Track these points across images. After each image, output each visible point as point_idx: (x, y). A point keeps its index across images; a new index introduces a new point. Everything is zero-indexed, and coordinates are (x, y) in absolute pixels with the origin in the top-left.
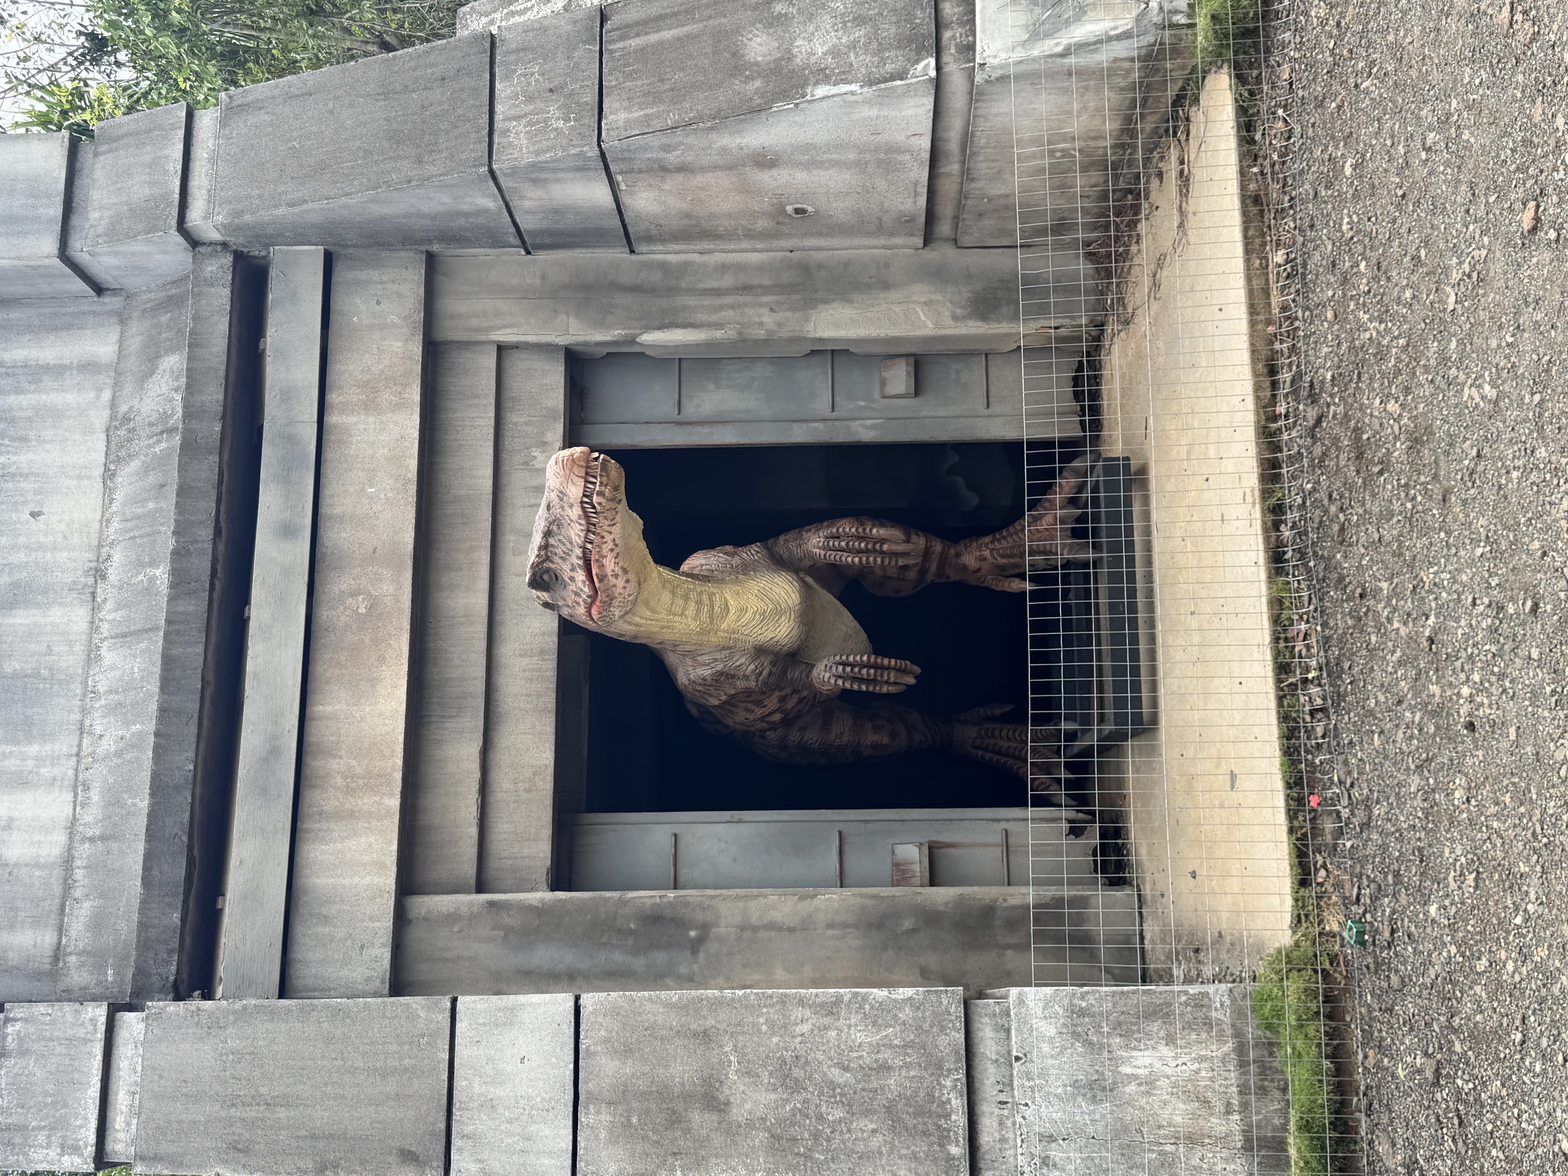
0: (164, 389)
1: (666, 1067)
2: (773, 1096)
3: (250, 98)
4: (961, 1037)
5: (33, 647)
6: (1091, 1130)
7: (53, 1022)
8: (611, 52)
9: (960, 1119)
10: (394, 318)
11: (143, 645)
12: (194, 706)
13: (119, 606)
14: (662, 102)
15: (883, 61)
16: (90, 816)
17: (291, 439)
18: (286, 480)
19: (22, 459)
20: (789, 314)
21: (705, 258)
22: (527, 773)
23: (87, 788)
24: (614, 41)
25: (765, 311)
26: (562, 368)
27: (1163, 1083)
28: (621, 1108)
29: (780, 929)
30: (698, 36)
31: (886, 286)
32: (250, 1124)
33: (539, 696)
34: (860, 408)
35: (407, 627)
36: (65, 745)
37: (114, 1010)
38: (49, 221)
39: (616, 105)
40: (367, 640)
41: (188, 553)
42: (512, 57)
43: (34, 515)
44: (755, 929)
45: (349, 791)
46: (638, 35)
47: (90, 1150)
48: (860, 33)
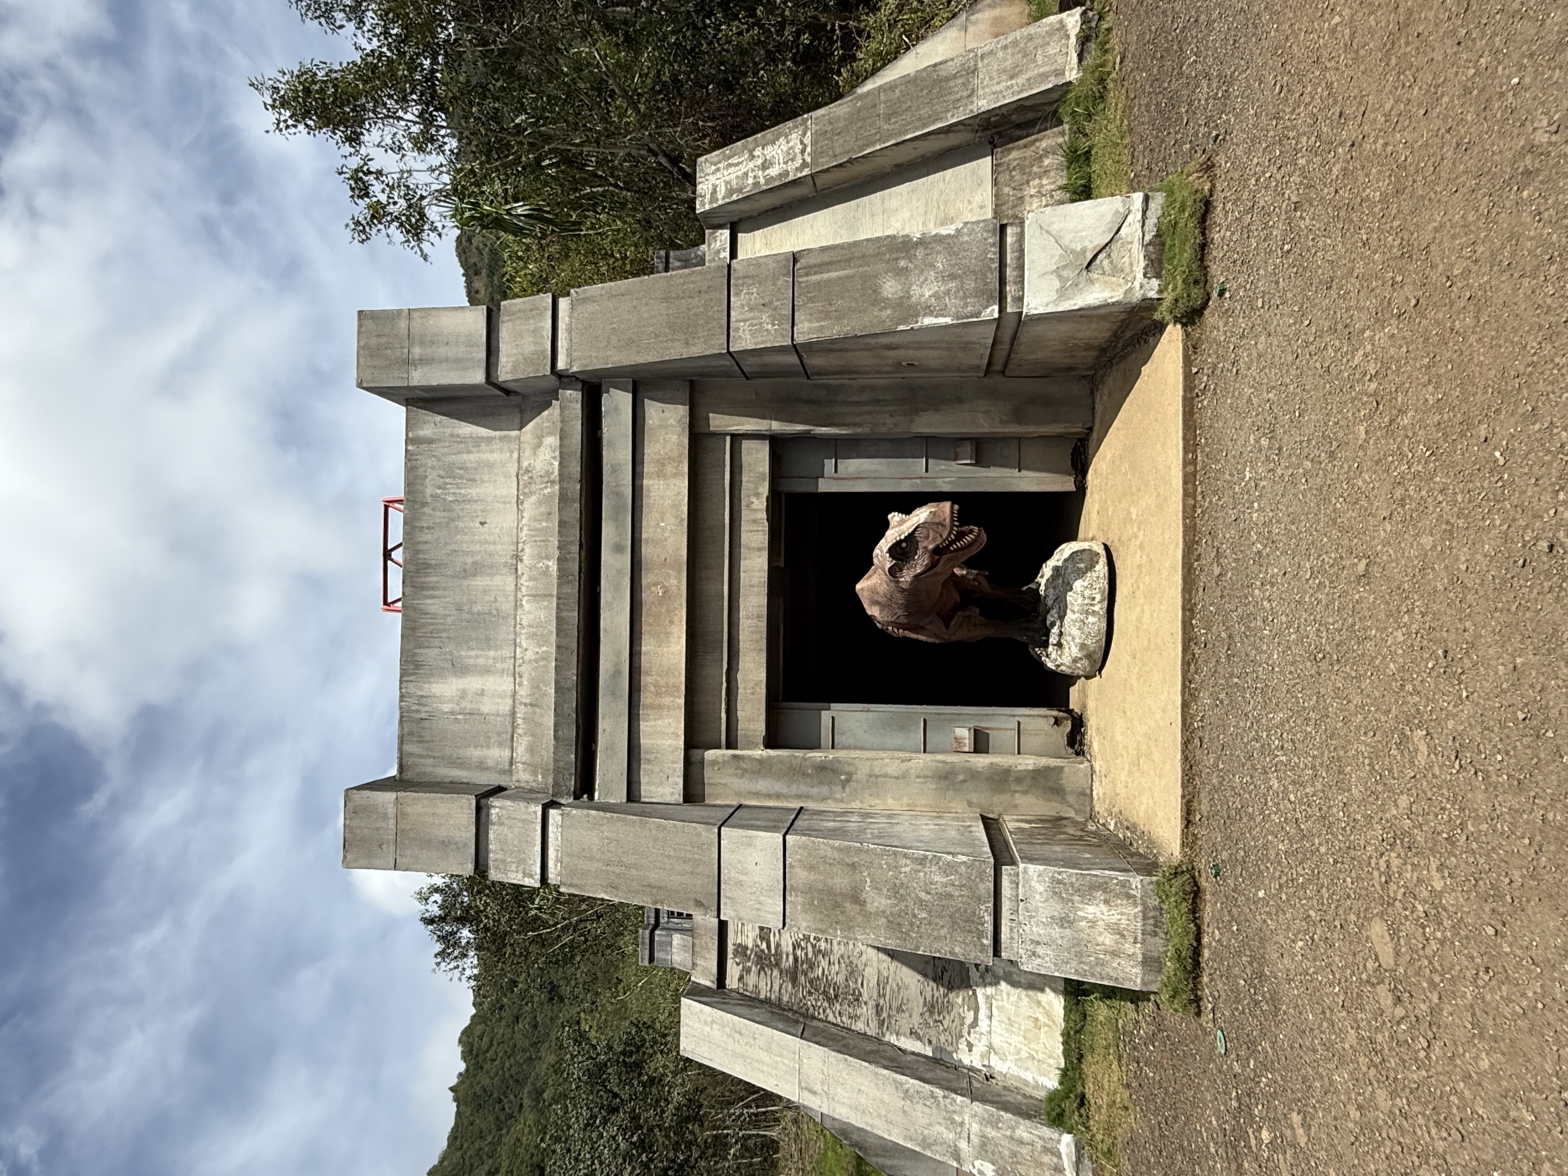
0: (548, 457)
1: (833, 878)
2: (889, 901)
3: (588, 295)
4: (992, 885)
5: (487, 598)
6: (1060, 942)
7: (515, 811)
8: (800, 283)
9: (989, 927)
10: (672, 421)
11: (545, 604)
12: (574, 645)
13: (530, 579)
14: (831, 318)
15: (966, 305)
16: (523, 692)
17: (619, 495)
18: (616, 519)
19: (473, 492)
20: (902, 418)
21: (851, 382)
22: (751, 684)
23: (521, 677)
24: (801, 276)
25: (887, 416)
26: (767, 448)
27: (1101, 923)
28: (809, 896)
29: (891, 777)
30: (853, 277)
31: (961, 401)
32: (618, 876)
33: (757, 641)
34: (943, 470)
35: (685, 604)
36: (507, 652)
37: (546, 808)
38: (479, 361)
39: (803, 318)
40: (663, 610)
41: (566, 560)
42: (741, 282)
43: (482, 524)
44: (877, 777)
45: (658, 694)
46: (815, 273)
47: (538, 877)
48: (952, 285)
